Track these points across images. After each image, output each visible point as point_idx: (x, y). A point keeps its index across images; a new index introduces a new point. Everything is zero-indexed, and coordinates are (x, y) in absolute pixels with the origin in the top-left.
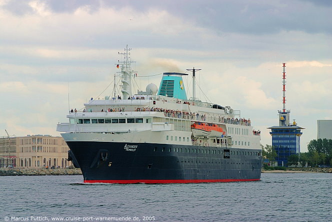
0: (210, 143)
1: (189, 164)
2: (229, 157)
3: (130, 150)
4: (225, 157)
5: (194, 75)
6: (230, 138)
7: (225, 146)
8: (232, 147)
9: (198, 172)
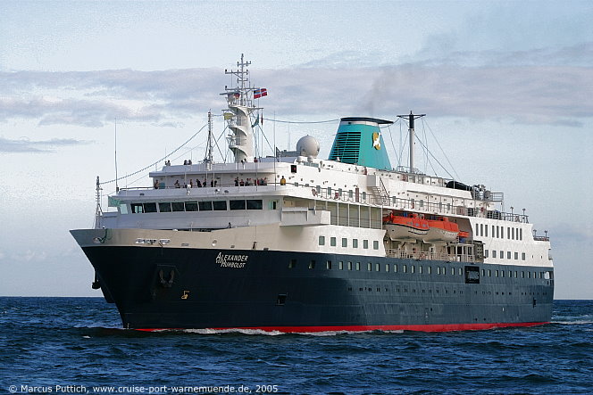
0: (436, 254)
1: (378, 293)
2: (477, 281)
3: (233, 265)
4: (468, 281)
5: (412, 126)
6: (480, 244)
7: (468, 260)
8: (486, 261)
9: (402, 309)
